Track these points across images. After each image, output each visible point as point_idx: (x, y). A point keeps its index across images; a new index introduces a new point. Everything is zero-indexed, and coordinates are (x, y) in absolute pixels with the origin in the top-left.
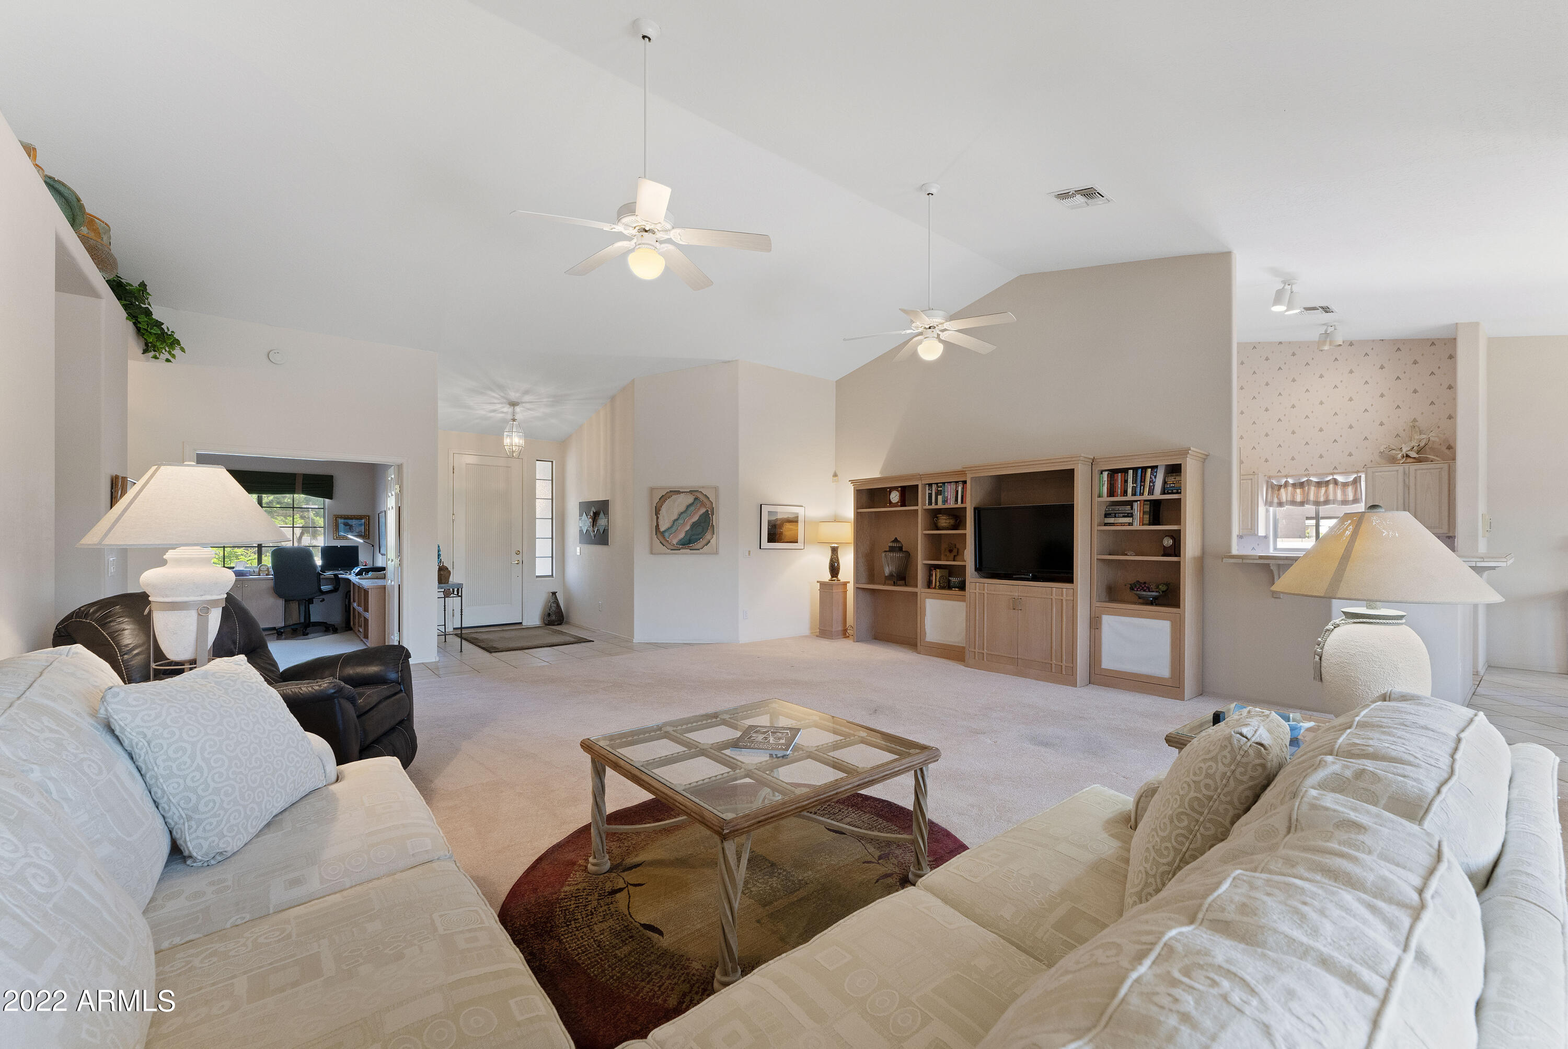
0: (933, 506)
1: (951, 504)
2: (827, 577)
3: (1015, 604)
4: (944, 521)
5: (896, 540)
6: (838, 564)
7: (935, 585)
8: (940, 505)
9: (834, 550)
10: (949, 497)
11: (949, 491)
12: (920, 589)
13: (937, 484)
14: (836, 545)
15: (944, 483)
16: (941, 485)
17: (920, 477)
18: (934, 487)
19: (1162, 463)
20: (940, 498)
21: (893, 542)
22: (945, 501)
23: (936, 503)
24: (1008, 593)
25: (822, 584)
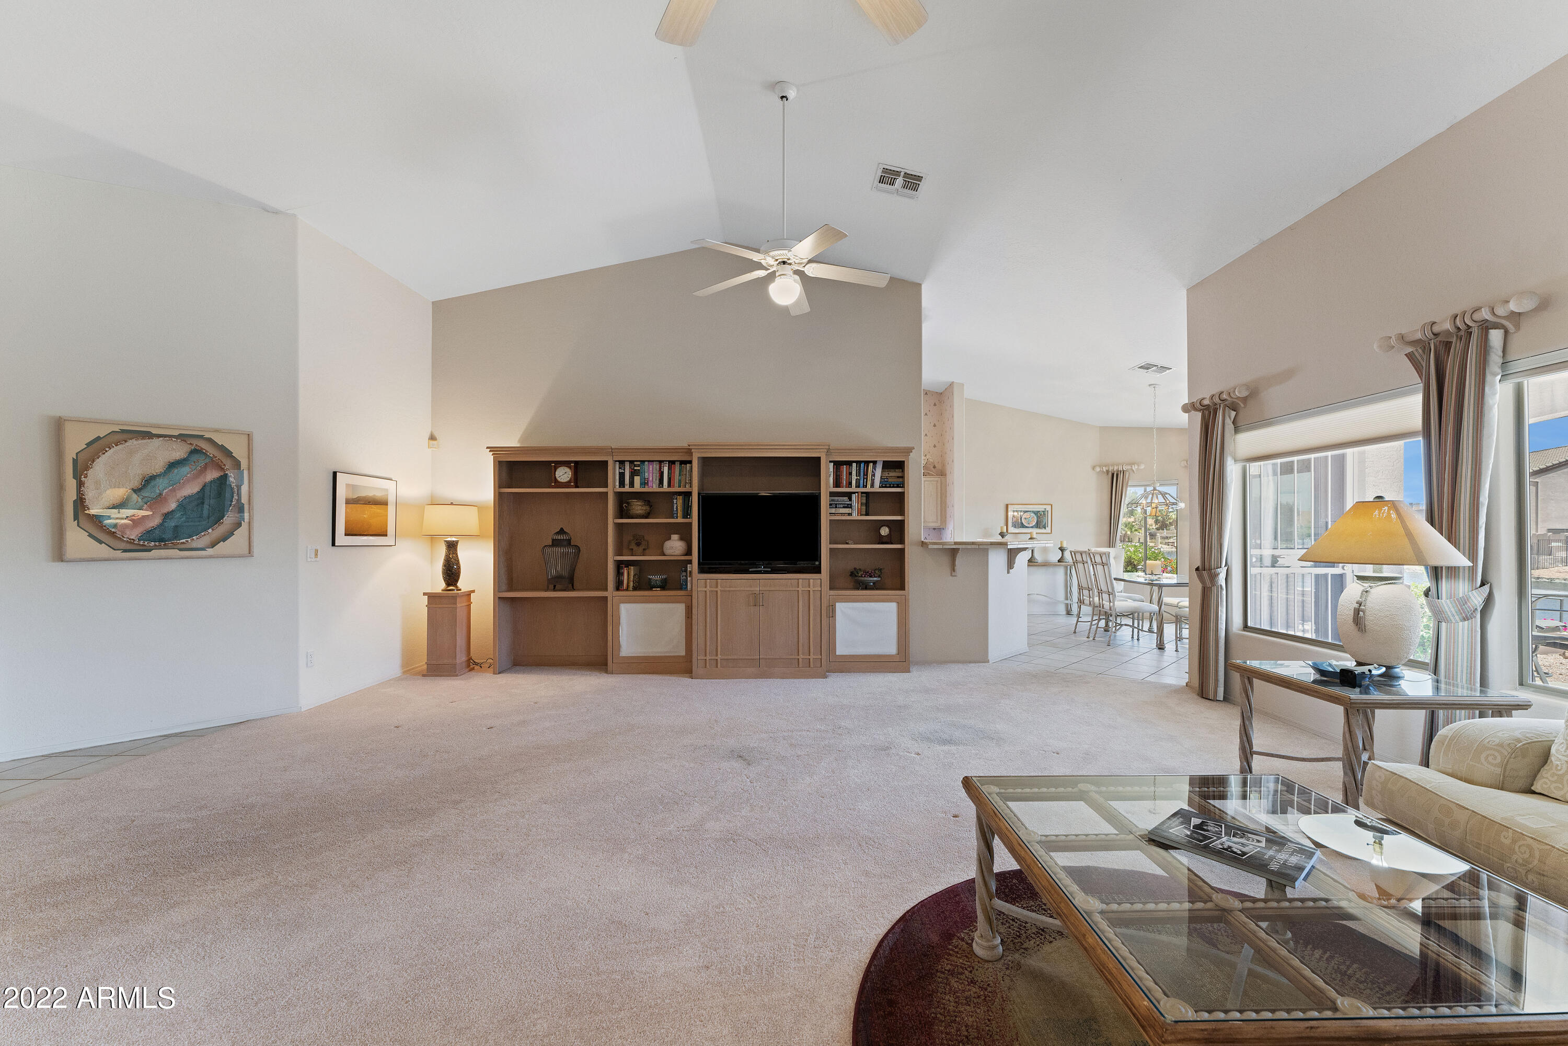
0: (627, 489)
1: (654, 487)
2: (439, 585)
3: (756, 600)
4: (639, 508)
5: (562, 531)
6: (459, 568)
7: (628, 586)
8: (637, 487)
9: (452, 547)
10: (651, 479)
11: (651, 472)
12: (610, 592)
13: (631, 462)
14: (454, 539)
15: (644, 461)
16: (639, 463)
17: (612, 451)
18: (627, 465)
19: (880, 459)
20: (637, 479)
21: (557, 533)
22: (644, 483)
23: (632, 484)
24: (748, 589)
25: (433, 598)
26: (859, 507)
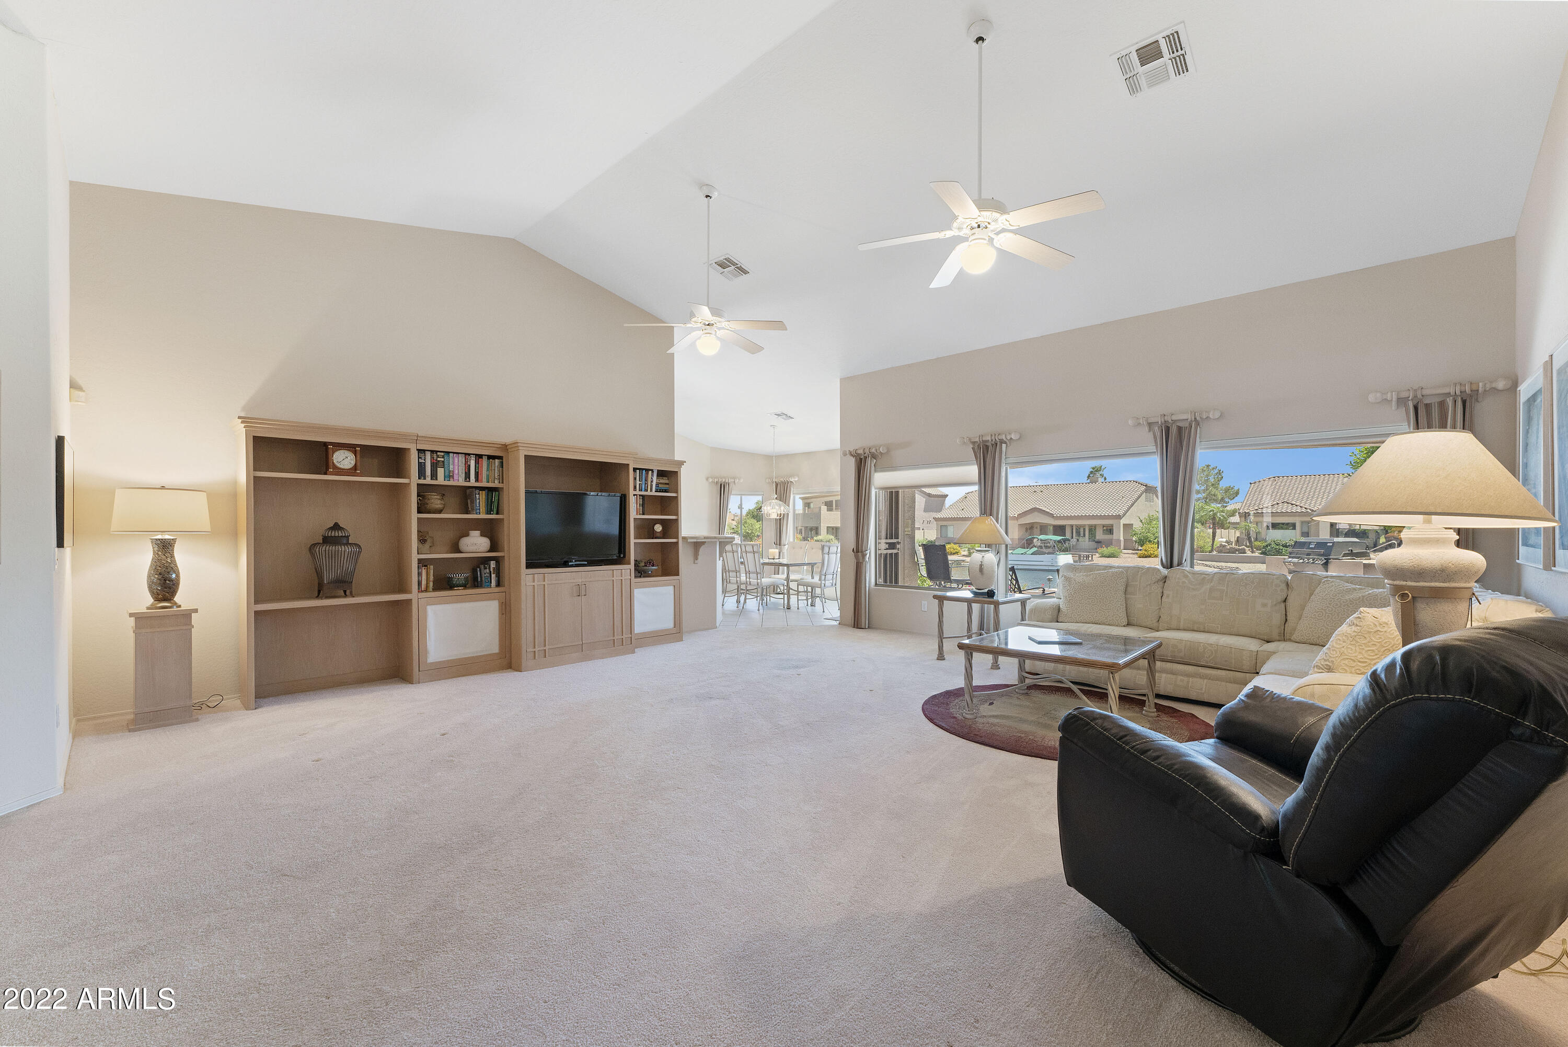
0: (428, 481)
1: (460, 481)
2: (144, 600)
3: (580, 591)
4: (439, 502)
5: (336, 527)
6: (178, 576)
7: (427, 586)
8: (441, 480)
9: (165, 547)
10: (456, 472)
11: (457, 465)
12: (414, 595)
13: (432, 452)
14: (167, 537)
15: (448, 453)
16: (442, 454)
17: (417, 439)
18: (428, 455)
19: (656, 468)
20: (440, 471)
21: (332, 529)
22: (449, 476)
23: (434, 476)
24: (572, 581)
25: (139, 618)
26: (638, 507)
